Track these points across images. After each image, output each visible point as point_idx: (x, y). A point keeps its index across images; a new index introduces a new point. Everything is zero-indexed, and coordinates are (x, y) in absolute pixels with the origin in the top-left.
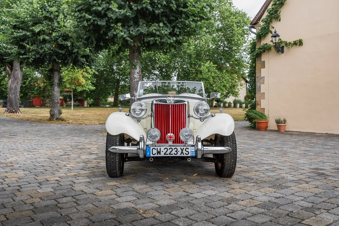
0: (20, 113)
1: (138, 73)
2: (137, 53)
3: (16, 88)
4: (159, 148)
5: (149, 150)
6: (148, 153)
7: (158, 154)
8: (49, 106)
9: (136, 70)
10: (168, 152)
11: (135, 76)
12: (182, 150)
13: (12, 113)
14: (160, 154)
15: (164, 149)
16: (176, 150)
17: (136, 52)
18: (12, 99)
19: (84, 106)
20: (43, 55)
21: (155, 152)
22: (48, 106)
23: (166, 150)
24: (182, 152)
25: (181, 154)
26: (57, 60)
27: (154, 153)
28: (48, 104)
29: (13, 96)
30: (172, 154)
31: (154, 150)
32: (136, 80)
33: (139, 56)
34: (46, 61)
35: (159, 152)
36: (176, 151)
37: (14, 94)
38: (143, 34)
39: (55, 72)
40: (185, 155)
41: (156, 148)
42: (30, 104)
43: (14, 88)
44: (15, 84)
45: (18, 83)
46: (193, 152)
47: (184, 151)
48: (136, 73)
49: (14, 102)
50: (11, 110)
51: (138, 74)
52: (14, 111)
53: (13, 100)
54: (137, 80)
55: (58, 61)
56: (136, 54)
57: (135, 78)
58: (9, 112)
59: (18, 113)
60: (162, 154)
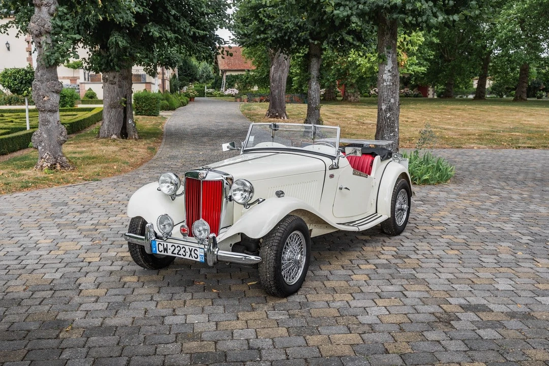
0: (286, 118)
1: (389, 71)
2: (389, 36)
3: (280, 79)
4: (165, 244)
5: (155, 244)
6: (154, 249)
7: (164, 252)
8: (354, 100)
9: (386, 67)
10: (176, 252)
11: (385, 77)
12: (191, 252)
13: (274, 118)
14: (167, 253)
15: (172, 246)
16: (184, 249)
17: (387, 34)
18: (275, 96)
19: (427, 96)
20: (288, 34)
21: (161, 248)
22: (352, 101)
23: (173, 247)
24: (191, 254)
25: (190, 257)
26: (310, 41)
27: (160, 250)
28: (352, 98)
29: (277, 91)
30: (181, 255)
31: (160, 245)
32: (385, 84)
33: (391, 41)
34: (293, 43)
35: (166, 250)
36: (184, 251)
37: (278, 88)
38: (384, 7)
39: (312, 58)
40: (194, 259)
41: (162, 243)
42: (330, 96)
43: (277, 78)
44: (279, 73)
45: (283, 71)
46: (202, 256)
47: (193, 254)
48: (385, 72)
49: (278, 100)
50: (273, 114)
51: (390, 74)
52: (277, 114)
53: (276, 98)
54: (388, 83)
55: (313, 42)
56: (387, 38)
57: (384, 80)
58: (271, 117)
59: (282, 118)
60: (169, 253)
